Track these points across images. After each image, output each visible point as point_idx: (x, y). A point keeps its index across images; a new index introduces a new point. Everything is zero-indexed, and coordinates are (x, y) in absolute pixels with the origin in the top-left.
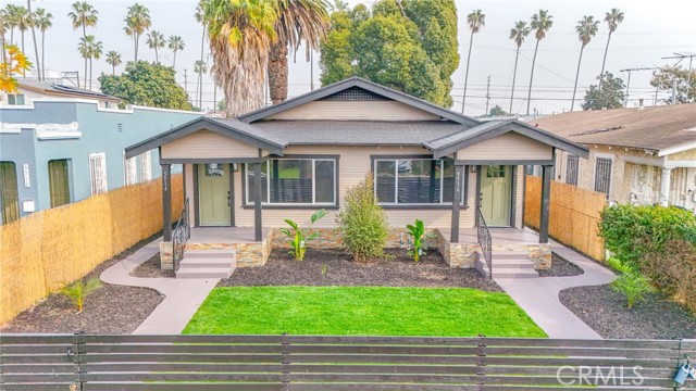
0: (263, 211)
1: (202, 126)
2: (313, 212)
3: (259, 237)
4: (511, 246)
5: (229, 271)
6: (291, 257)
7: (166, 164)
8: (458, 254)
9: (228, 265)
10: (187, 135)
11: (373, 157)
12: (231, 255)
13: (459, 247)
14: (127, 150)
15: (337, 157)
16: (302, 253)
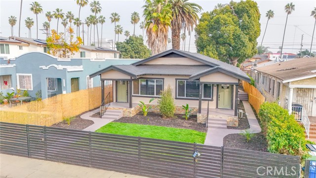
0: (133, 97)
1: (112, 68)
2: (150, 99)
3: (131, 106)
4: (221, 116)
5: (118, 118)
6: (143, 115)
7: (103, 81)
8: (201, 118)
9: (118, 115)
10: (108, 71)
11: (176, 79)
12: (120, 112)
13: (200, 115)
14: (90, 76)
15: (163, 79)
16: (146, 113)
